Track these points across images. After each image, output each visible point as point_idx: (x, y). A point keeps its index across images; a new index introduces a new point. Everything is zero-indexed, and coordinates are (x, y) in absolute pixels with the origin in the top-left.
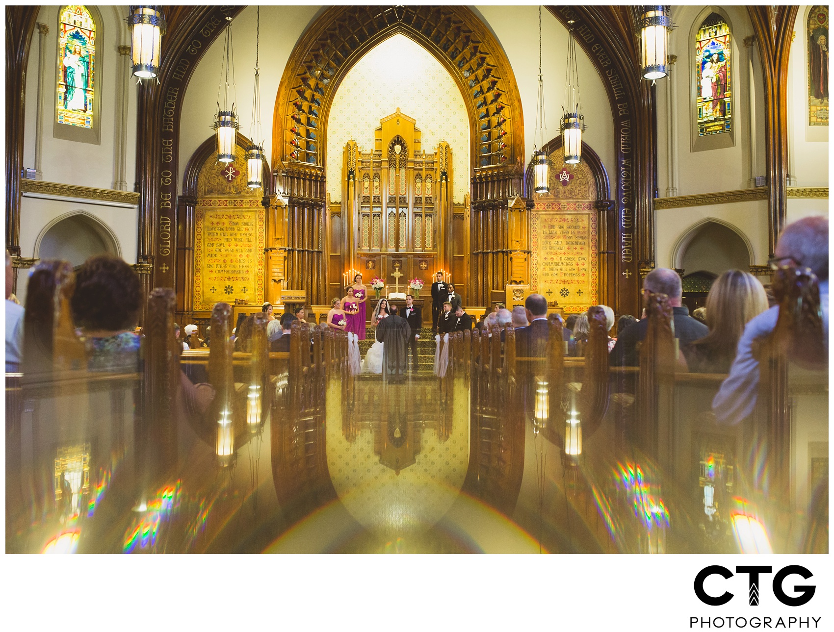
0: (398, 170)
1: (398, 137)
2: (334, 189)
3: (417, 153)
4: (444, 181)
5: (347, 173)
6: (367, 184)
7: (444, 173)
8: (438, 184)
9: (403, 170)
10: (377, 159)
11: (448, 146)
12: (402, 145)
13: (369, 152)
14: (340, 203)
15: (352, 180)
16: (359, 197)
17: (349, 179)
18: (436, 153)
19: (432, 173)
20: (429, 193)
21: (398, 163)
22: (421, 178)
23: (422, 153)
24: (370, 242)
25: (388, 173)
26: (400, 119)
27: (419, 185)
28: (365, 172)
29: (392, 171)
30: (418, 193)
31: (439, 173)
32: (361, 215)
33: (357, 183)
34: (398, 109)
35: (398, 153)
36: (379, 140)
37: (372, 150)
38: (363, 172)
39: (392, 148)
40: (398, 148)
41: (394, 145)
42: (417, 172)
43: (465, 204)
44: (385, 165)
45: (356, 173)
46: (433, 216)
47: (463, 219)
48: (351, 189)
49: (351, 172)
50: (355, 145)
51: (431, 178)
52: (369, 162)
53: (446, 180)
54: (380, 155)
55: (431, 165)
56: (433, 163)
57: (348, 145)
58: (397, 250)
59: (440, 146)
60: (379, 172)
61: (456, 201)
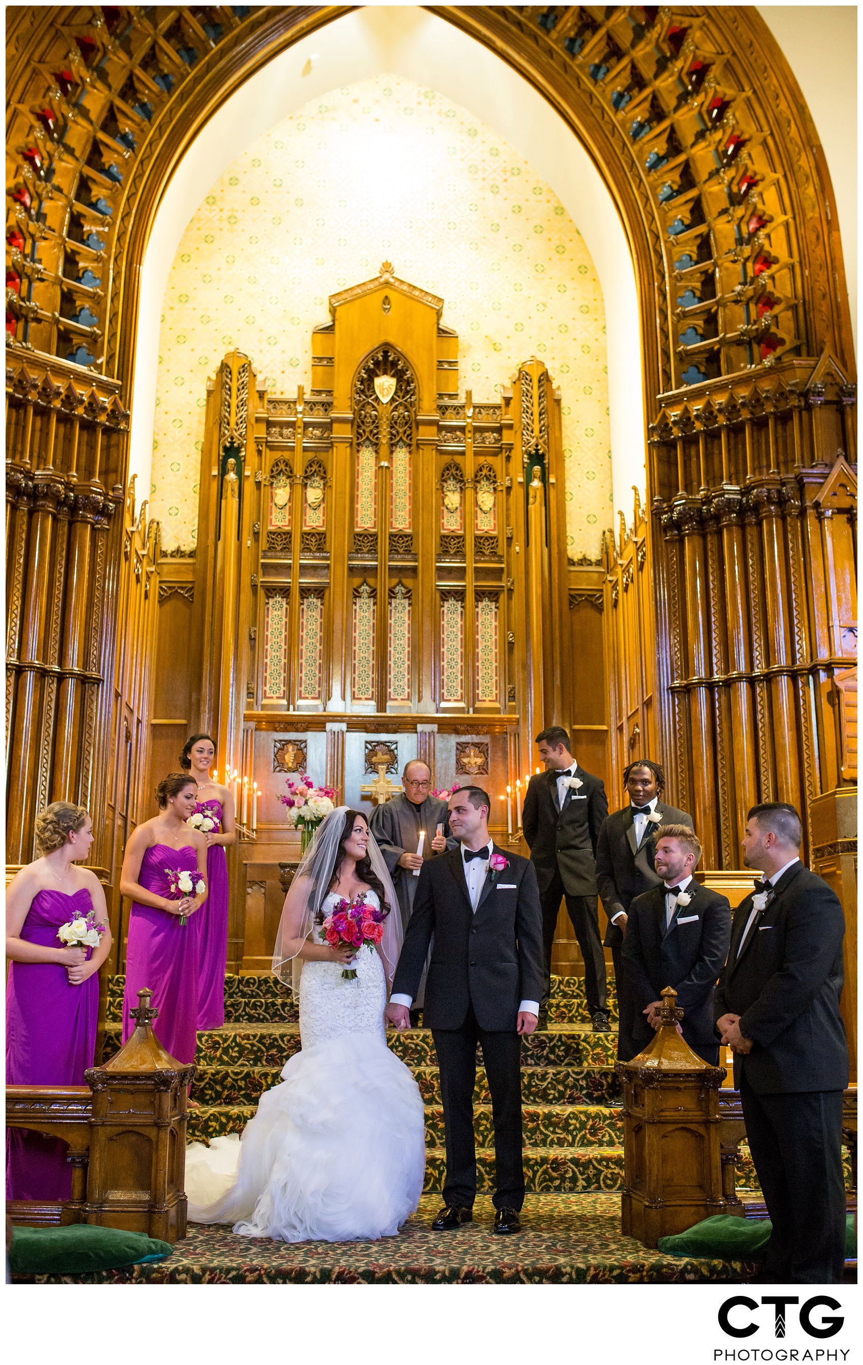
0: (384, 450)
1: (386, 348)
2: (174, 511)
3: (447, 401)
4: (536, 483)
5: (217, 452)
6: (282, 494)
7: (537, 458)
8: (517, 492)
9: (401, 456)
10: (318, 417)
11: (545, 379)
12: (399, 375)
13: (292, 395)
14: (192, 554)
15: (232, 476)
16: (256, 535)
17: (223, 471)
18: (508, 401)
19: (497, 462)
20: (486, 524)
21: (385, 430)
22: (460, 479)
23: (462, 400)
24: (289, 683)
25: (354, 461)
26: (393, 296)
27: (453, 499)
28: (278, 455)
29: (367, 456)
30: (452, 524)
31: (519, 458)
32: (261, 593)
33: (249, 487)
34: (387, 267)
35: (385, 400)
36: (324, 362)
37: (301, 389)
38: (269, 457)
39: (366, 384)
40: (385, 385)
41: (372, 374)
42: (446, 459)
43: (606, 562)
44: (343, 432)
45: (249, 453)
46: (503, 597)
47: (600, 609)
48: (231, 503)
49: (232, 451)
50: (246, 368)
51: (492, 479)
52: (292, 425)
53: (544, 479)
54: (327, 406)
55: (491, 437)
56: (499, 430)
57: (224, 368)
58: (381, 707)
59: (523, 376)
60: (322, 456)
61: (574, 552)
